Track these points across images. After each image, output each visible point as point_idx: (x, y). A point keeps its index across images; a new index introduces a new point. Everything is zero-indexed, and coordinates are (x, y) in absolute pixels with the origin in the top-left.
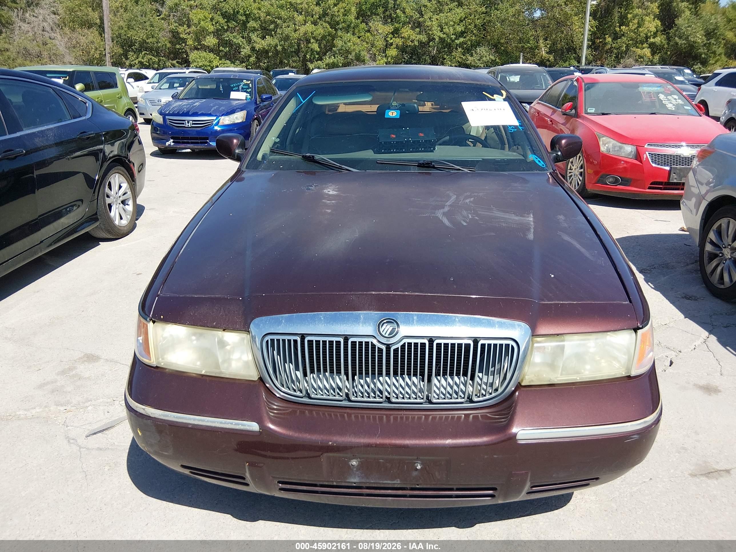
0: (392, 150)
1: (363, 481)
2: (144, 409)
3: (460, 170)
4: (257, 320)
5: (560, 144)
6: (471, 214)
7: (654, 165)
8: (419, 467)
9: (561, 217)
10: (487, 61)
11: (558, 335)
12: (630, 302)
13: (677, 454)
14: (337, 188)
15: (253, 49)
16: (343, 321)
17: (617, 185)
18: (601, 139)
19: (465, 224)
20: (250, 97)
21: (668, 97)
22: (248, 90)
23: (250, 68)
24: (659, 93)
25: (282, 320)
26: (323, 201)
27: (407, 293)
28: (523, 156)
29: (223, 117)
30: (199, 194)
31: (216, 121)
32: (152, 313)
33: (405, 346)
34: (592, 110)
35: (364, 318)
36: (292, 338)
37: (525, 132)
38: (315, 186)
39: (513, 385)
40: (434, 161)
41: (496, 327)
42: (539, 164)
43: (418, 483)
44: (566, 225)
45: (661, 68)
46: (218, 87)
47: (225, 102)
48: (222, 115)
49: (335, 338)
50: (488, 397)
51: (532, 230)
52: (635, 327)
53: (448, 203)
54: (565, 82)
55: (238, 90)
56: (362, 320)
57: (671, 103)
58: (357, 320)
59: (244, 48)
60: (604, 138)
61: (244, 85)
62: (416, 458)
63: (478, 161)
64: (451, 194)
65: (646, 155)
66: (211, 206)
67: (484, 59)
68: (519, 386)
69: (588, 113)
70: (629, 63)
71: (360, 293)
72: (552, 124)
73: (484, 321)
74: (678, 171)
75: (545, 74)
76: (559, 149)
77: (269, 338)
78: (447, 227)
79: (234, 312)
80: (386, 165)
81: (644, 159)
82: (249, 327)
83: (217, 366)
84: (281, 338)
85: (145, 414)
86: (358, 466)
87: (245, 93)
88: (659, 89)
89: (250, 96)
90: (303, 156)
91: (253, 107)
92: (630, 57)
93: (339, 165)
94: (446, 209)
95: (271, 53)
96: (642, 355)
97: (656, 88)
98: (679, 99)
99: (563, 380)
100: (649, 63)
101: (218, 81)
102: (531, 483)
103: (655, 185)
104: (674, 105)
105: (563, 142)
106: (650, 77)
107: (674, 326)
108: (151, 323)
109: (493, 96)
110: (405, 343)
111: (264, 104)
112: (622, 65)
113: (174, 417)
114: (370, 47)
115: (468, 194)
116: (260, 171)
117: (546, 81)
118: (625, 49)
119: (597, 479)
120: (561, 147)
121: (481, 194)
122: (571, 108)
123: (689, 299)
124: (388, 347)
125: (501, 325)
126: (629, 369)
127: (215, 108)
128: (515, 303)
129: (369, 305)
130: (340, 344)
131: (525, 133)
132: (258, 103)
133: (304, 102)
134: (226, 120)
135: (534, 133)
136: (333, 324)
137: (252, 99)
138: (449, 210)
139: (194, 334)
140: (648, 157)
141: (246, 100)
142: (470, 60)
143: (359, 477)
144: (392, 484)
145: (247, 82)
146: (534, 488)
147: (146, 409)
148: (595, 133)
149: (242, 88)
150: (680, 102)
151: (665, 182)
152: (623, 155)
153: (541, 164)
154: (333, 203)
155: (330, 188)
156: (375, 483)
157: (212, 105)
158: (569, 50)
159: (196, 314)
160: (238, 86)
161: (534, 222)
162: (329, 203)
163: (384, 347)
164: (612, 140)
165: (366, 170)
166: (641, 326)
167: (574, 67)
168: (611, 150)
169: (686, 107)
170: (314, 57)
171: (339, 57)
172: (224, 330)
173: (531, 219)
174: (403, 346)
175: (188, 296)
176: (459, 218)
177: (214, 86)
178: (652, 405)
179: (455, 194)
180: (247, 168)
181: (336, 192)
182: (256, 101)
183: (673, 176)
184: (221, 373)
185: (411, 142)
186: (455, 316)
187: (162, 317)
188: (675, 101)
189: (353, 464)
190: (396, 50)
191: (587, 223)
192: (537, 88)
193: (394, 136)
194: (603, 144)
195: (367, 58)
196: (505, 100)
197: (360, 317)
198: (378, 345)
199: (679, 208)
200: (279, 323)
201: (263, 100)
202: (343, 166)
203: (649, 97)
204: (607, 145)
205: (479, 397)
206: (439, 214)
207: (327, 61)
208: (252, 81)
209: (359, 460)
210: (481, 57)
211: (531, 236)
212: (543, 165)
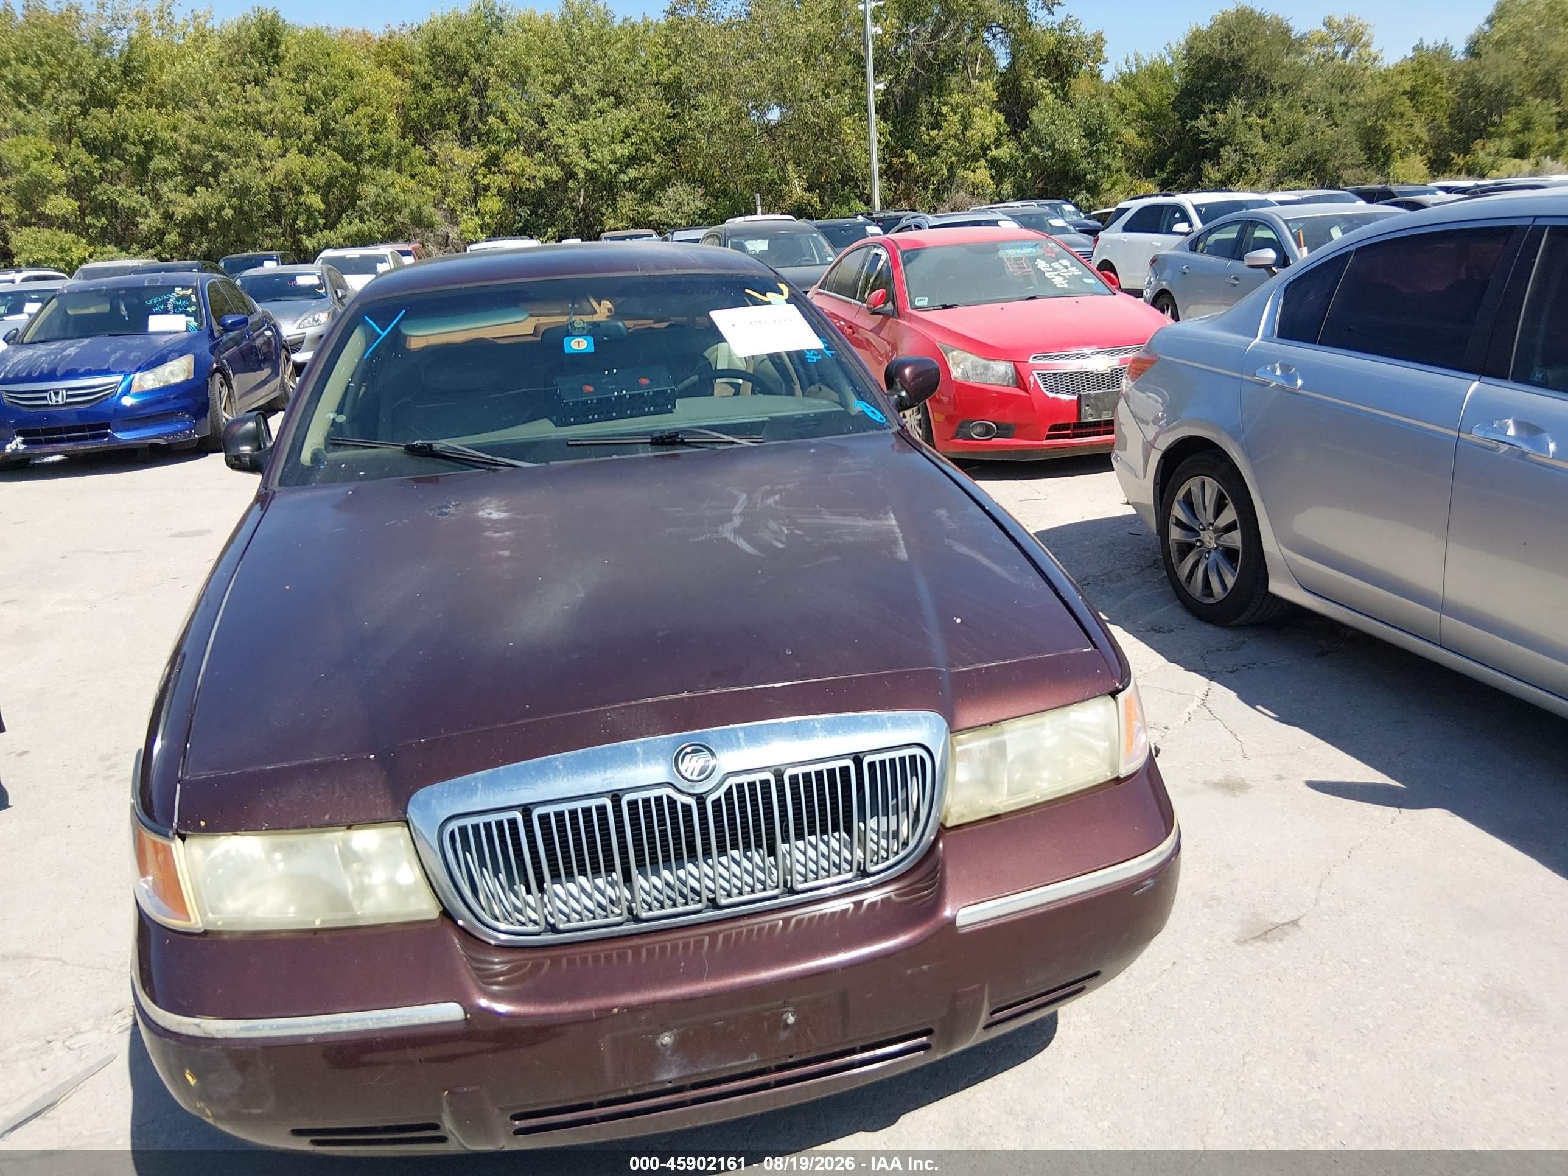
0: (591, 417)
1: (687, 1072)
2: (198, 1026)
3: (732, 442)
4: (421, 795)
5: (902, 377)
6: (785, 525)
7: (1051, 395)
8: (791, 1020)
9: (942, 512)
10: (691, 212)
11: (991, 724)
12: (1095, 647)
13: (1206, 910)
14: (504, 506)
15: (168, 217)
16: (605, 763)
17: (991, 439)
18: (950, 355)
19: (780, 546)
20: (195, 324)
21: (1053, 264)
22: (189, 309)
23: (169, 256)
24: (1034, 259)
25: (476, 785)
26: (486, 534)
27: (713, 691)
28: (841, 404)
29: (138, 375)
30: (113, 553)
31: (124, 384)
32: (176, 820)
33: (732, 793)
34: (922, 302)
35: (644, 751)
36: (505, 816)
37: (836, 360)
38: (456, 506)
39: (932, 830)
40: (685, 431)
41: (887, 727)
42: (875, 418)
43: (790, 1053)
44: (954, 526)
45: (1022, 206)
46: (115, 309)
47: (137, 341)
48: (138, 369)
49: (593, 800)
50: (892, 860)
51: (902, 542)
52: (1112, 689)
53: (737, 510)
54: (865, 249)
55: (166, 312)
56: (641, 755)
57: (1059, 275)
58: (630, 757)
59: (146, 215)
60: (955, 353)
61: (178, 299)
62: (780, 1002)
63: (763, 423)
64: (736, 493)
65: (1034, 378)
66: (231, 575)
67: (685, 208)
68: (943, 830)
69: (916, 308)
70: (960, 200)
71: (623, 704)
72: (854, 332)
73: (864, 720)
74: (1093, 401)
75: (815, 235)
76: (902, 385)
77: (454, 825)
78: (750, 556)
79: (365, 785)
80: (588, 447)
81: (1032, 386)
82: (405, 812)
83: (347, 906)
84: (481, 820)
85: (203, 1035)
86: (673, 1044)
87: (183, 316)
88: (1034, 250)
89: (195, 320)
90: (407, 447)
91: (205, 346)
92: (960, 187)
93: (490, 457)
94: (737, 522)
95: (215, 224)
96: (1131, 739)
97: (1029, 250)
98: (1072, 266)
99: (1013, 804)
100: (996, 198)
101: (113, 295)
102: (991, 1005)
103: (1058, 430)
104: (1065, 279)
105: (907, 371)
106: (1009, 226)
107: (1147, 684)
108: (179, 841)
109: (765, 295)
110: (731, 788)
111: (230, 336)
112: (947, 206)
113: (271, 1028)
114: (440, 196)
115: (767, 487)
116: (315, 488)
117: (820, 248)
118: (946, 173)
119: (1096, 974)
120: (906, 382)
121: (790, 486)
122: (885, 300)
123: (1160, 632)
124: (701, 799)
125: (897, 723)
126: (1114, 766)
127: (118, 355)
128: (910, 679)
129: (648, 725)
130: (606, 813)
131: (838, 361)
132: (216, 334)
133: (384, 334)
134: (149, 381)
135: (852, 360)
136: (584, 774)
137: (202, 328)
138: (743, 524)
139: (275, 848)
140: (1038, 380)
141: (187, 330)
142: (657, 212)
143: (677, 1066)
144: (743, 1065)
145: (184, 292)
146: (995, 1015)
147: (202, 1025)
148: (937, 344)
149: (175, 307)
150: (1075, 271)
151: (1074, 424)
152: (993, 380)
153: (877, 416)
154: (507, 536)
155: (489, 506)
156: (707, 1073)
157: (107, 349)
158: (844, 183)
159: (281, 805)
160: (165, 303)
161: (900, 527)
162: (499, 538)
163: (692, 801)
164: (969, 355)
165: (547, 462)
166: (1121, 687)
167: (862, 214)
168: (970, 374)
169: (1086, 281)
170: (316, 225)
171: (373, 220)
172: (349, 827)
173: (894, 522)
174: (729, 793)
175: (250, 769)
176: (766, 536)
177: (105, 308)
178: (1162, 824)
179: (742, 491)
180: (282, 483)
181: (506, 514)
182: (212, 331)
183: (1086, 409)
184: (355, 917)
185: (628, 397)
186: (813, 720)
187: (203, 823)
188: (1066, 270)
189: (664, 1042)
190: (498, 198)
191: (987, 517)
192: (805, 263)
193: (591, 389)
194: (954, 363)
195: (438, 217)
196: (788, 301)
197: (636, 750)
198: (681, 799)
199: (1109, 467)
200: (472, 791)
201: (227, 329)
202: (498, 459)
203: (1019, 268)
204: (962, 366)
205: (877, 863)
206: (727, 531)
207: (345, 232)
208: (195, 289)
209: (675, 1031)
210: (680, 205)
211: (903, 554)
212: (881, 419)
